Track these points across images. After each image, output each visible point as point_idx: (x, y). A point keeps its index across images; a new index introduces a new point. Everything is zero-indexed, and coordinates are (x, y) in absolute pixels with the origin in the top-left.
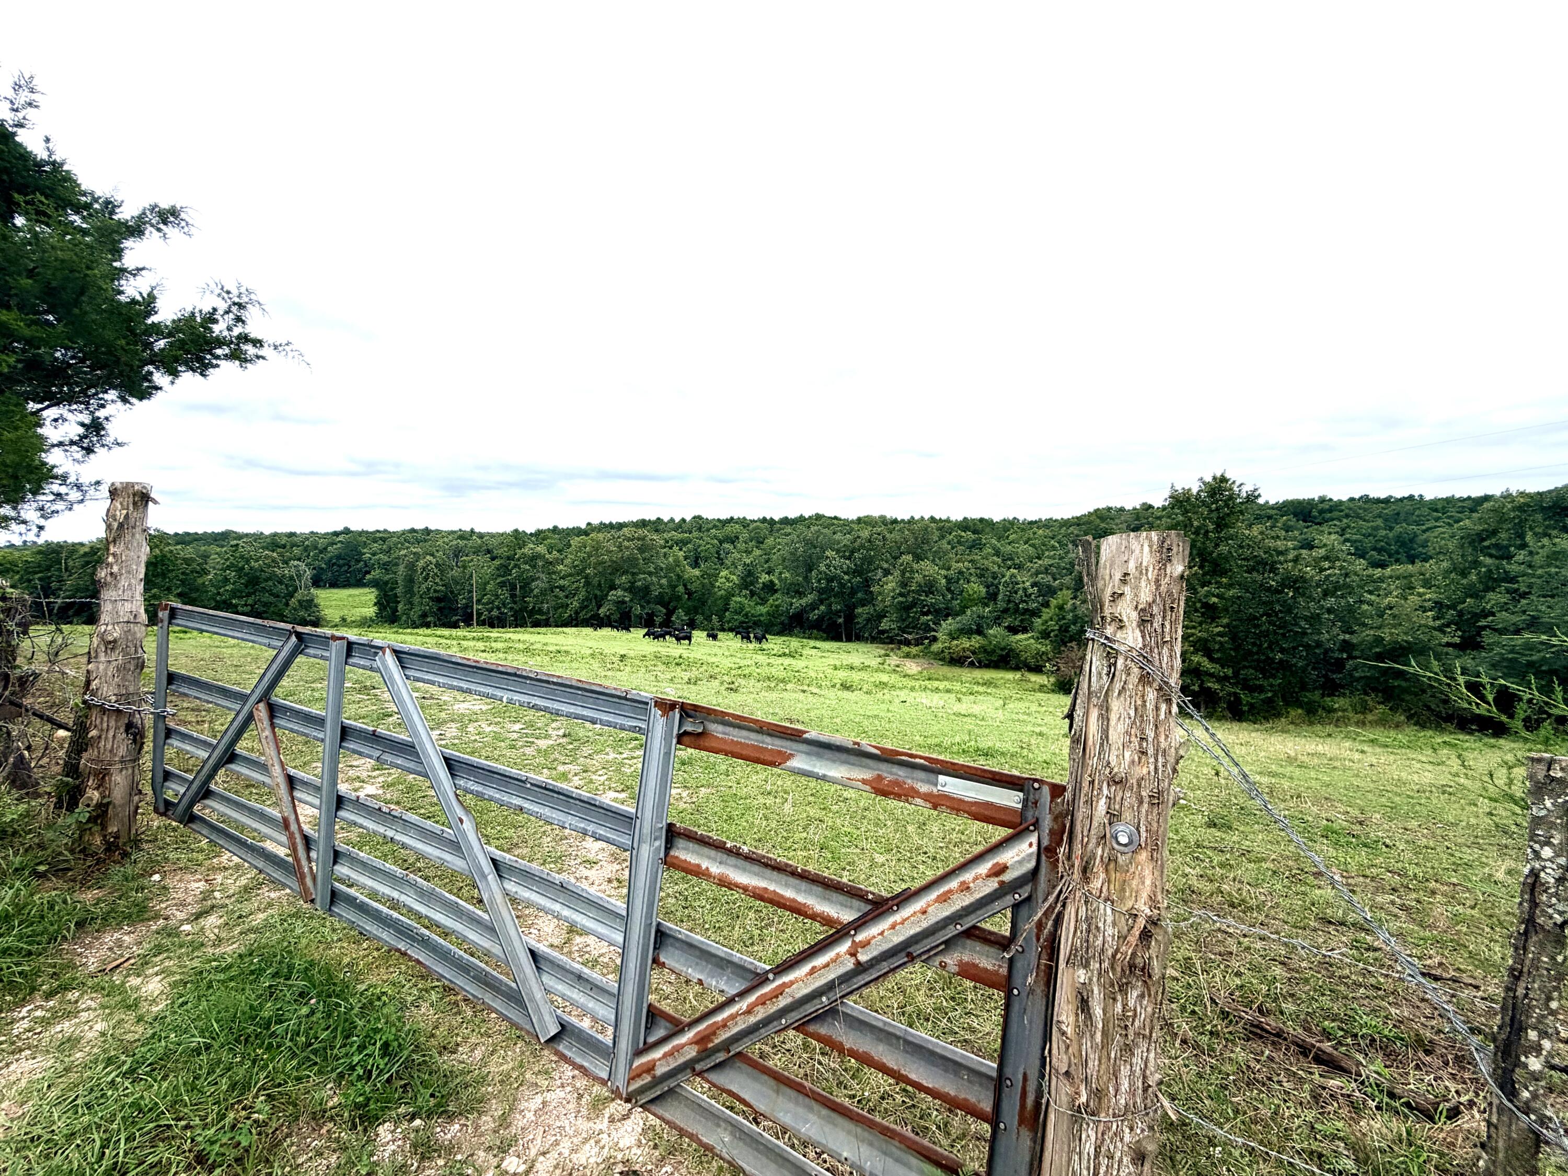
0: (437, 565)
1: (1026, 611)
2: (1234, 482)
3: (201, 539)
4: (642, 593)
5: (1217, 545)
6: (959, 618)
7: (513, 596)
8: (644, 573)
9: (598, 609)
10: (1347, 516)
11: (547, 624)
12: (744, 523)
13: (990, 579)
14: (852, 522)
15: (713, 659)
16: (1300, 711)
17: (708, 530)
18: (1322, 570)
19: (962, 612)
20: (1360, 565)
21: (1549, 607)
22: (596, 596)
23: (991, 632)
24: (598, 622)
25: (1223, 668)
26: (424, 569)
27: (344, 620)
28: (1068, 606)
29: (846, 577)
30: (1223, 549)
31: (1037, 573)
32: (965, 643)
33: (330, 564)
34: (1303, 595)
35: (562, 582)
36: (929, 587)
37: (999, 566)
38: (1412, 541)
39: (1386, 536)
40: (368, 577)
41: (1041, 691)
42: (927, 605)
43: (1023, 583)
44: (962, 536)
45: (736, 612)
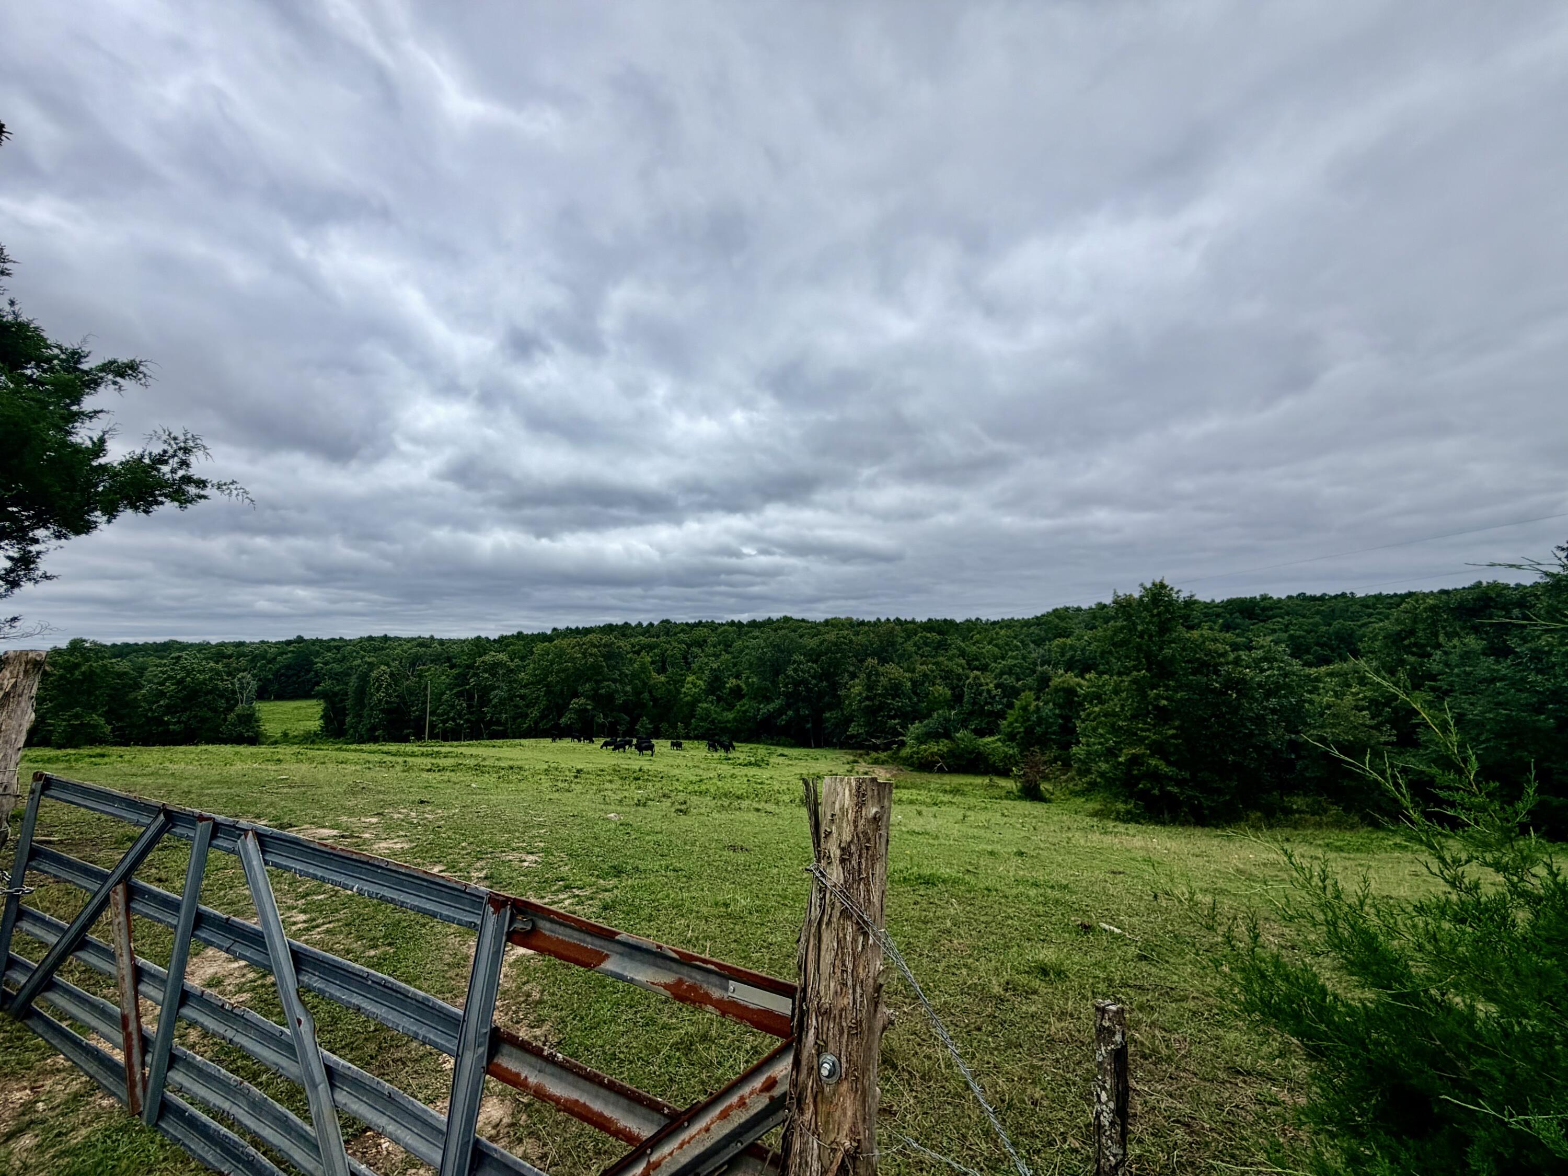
0: (392, 675)
1: (991, 713)
2: (1172, 589)
3: (141, 650)
4: (605, 701)
5: (1161, 649)
6: (926, 722)
7: (470, 706)
8: (608, 680)
9: (559, 719)
10: (1288, 614)
11: (503, 735)
12: (712, 627)
13: (955, 681)
14: (820, 624)
15: (677, 772)
16: (1259, 814)
17: (675, 634)
18: (1262, 671)
19: (929, 715)
20: (1296, 665)
21: (1472, 704)
22: (557, 706)
23: (958, 735)
24: (557, 733)
25: (1181, 771)
26: (377, 679)
27: (285, 734)
28: (1032, 708)
29: (814, 682)
30: (1167, 651)
31: (1002, 673)
32: (934, 747)
33: (277, 674)
34: (1245, 696)
35: (522, 691)
36: (895, 689)
37: (963, 668)
38: (1350, 635)
39: (1327, 632)
40: (317, 688)
41: (1007, 798)
42: (893, 709)
43: (987, 684)
44: (928, 638)
45: (702, 719)
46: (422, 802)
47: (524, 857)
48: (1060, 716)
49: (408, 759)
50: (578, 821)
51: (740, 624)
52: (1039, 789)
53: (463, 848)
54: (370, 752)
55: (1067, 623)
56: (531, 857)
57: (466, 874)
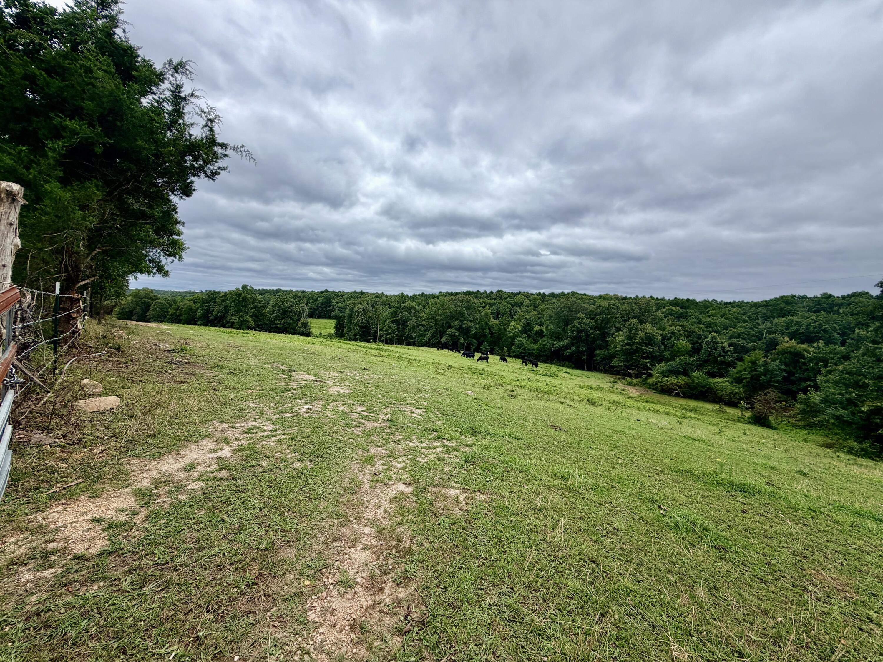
0: (363, 310)
1: (723, 363)
4: (465, 332)
6: (670, 363)
7: (398, 328)
8: (467, 320)
9: (441, 338)
11: (413, 344)
12: (527, 295)
13: (695, 339)
14: (596, 297)
15: (503, 373)
17: (505, 298)
19: (672, 359)
22: (440, 332)
23: (694, 374)
24: (440, 346)
26: (357, 311)
27: (321, 334)
28: (760, 362)
29: (591, 331)
31: (732, 337)
32: (673, 380)
33: (317, 306)
35: (423, 323)
36: (649, 340)
37: (703, 331)
40: (333, 314)
41: (739, 421)
42: (646, 352)
43: (722, 343)
44: (672, 310)
45: (518, 347)
46: (365, 369)
47: (414, 410)
48: (785, 370)
49: (368, 350)
50: (449, 392)
51: (544, 295)
52: (768, 419)
53: (379, 398)
54: (352, 345)
55: (792, 307)
56: (418, 411)
57: (376, 415)
